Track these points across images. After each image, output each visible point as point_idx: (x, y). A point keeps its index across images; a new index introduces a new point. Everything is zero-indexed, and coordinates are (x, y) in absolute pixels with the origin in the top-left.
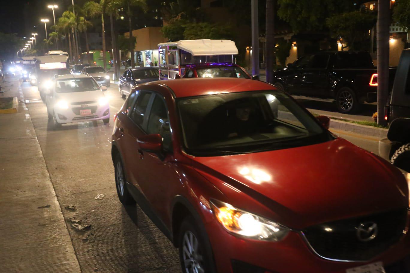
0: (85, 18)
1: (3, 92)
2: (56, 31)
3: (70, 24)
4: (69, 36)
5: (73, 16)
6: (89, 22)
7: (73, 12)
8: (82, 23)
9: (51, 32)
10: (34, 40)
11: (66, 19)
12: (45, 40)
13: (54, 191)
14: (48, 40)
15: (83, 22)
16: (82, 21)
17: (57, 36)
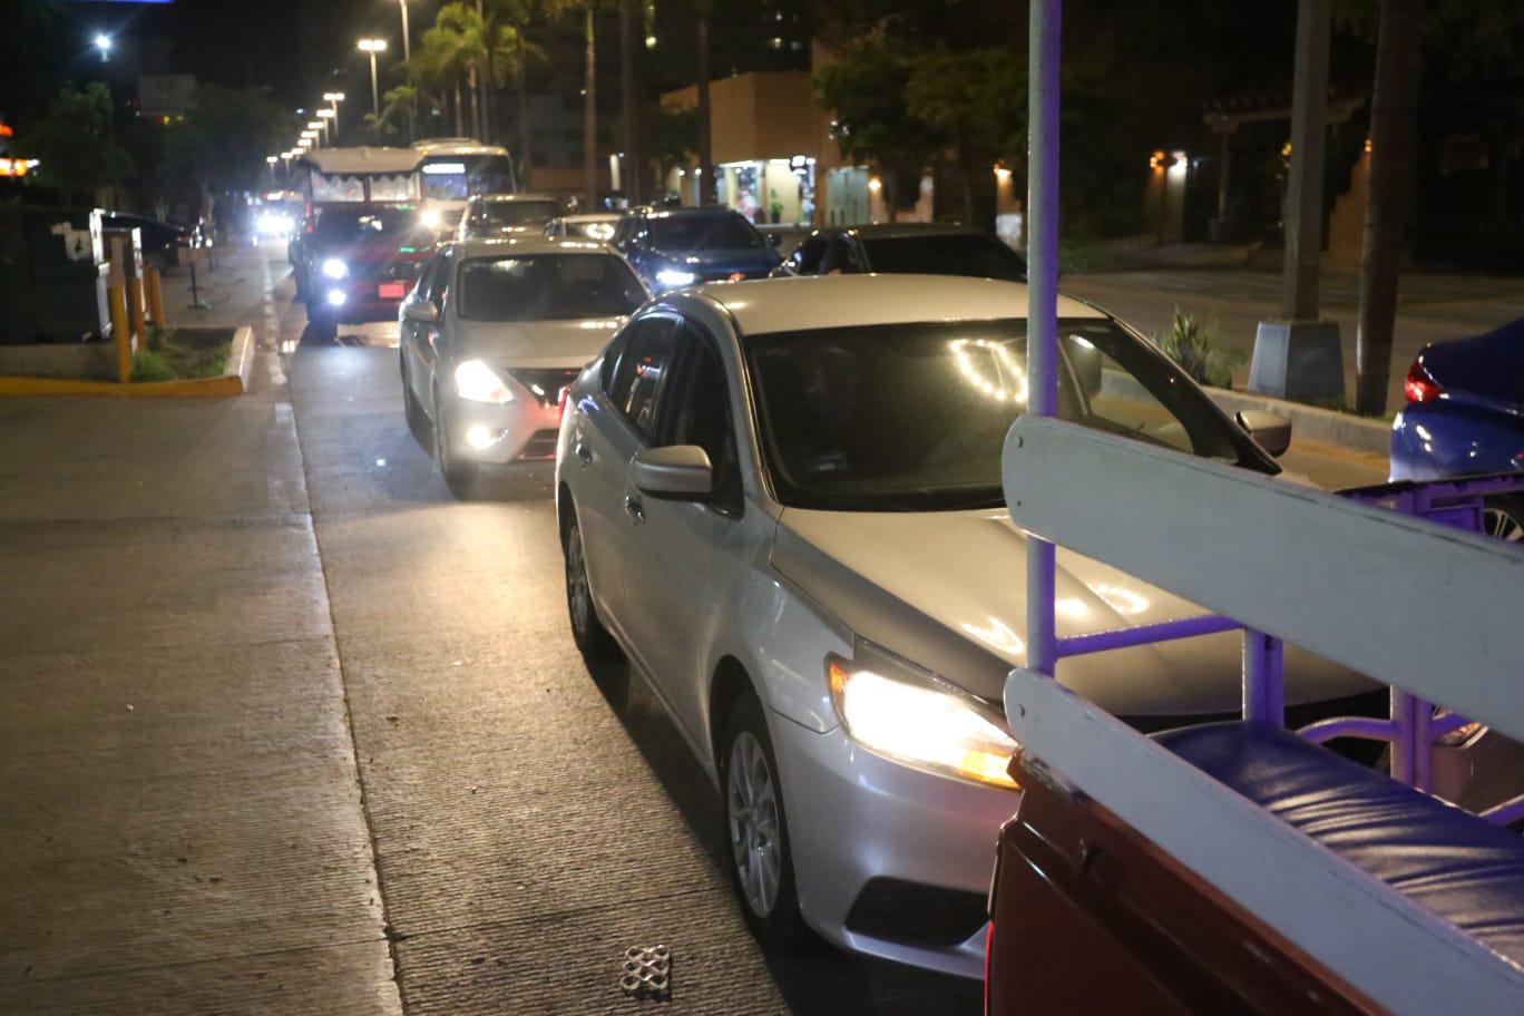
0: (521, 28)
1: (202, 307)
2: (410, 84)
3: (463, 53)
4: (458, 99)
5: (473, 24)
6: (533, 47)
7: (475, 7)
8: (508, 50)
9: (392, 87)
10: (331, 121)
11: (450, 34)
12: (368, 117)
13: (375, 894)
14: (379, 117)
15: (514, 47)
16: (509, 42)
17: (411, 102)
